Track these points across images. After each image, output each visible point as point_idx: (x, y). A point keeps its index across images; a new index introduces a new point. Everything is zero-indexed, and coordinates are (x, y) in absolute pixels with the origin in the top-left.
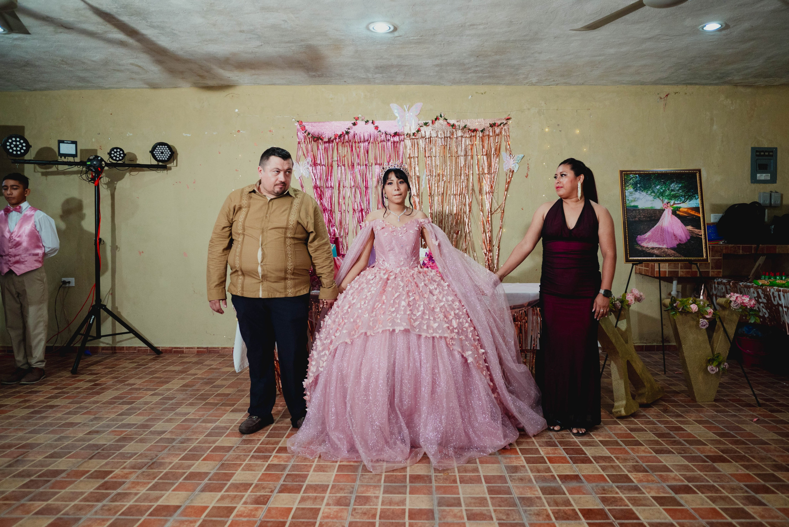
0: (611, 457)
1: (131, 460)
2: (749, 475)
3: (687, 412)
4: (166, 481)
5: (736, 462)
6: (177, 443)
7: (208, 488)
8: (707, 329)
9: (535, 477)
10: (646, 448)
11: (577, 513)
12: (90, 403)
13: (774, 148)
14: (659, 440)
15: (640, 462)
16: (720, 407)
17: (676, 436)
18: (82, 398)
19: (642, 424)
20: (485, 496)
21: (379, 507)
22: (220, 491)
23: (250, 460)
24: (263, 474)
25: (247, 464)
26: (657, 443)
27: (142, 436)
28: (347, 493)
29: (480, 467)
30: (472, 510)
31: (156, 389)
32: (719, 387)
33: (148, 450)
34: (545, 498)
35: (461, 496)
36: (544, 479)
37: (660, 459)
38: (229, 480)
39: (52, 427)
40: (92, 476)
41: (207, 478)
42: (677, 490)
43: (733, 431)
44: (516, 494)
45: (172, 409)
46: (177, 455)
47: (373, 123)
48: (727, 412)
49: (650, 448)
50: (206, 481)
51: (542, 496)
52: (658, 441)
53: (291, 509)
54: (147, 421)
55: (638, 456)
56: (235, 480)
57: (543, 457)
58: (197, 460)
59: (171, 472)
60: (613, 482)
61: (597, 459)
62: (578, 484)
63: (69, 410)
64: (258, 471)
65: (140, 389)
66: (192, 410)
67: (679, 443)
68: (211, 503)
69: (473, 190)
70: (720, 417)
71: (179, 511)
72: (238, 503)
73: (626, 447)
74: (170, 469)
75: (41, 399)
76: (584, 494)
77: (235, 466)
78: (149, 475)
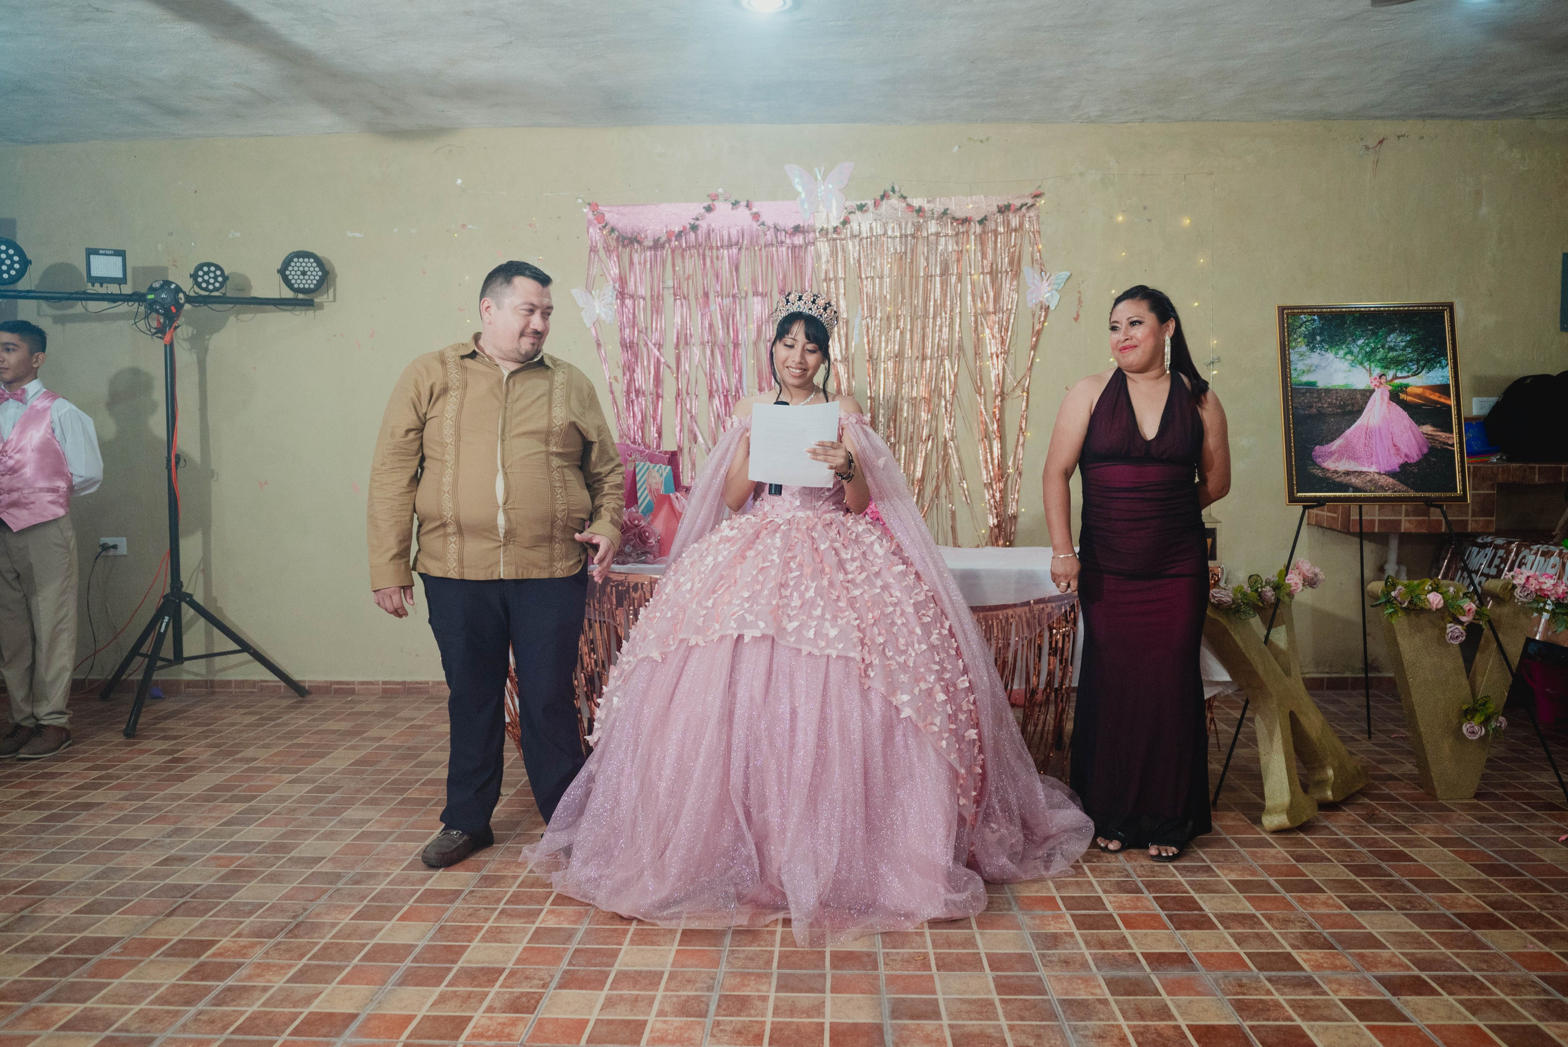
0: (1254, 916)
1: (252, 919)
2: (1550, 955)
3: (1417, 820)
4: (327, 963)
5: (1522, 928)
6: (346, 884)
7: (412, 979)
8: (1461, 645)
9: (1095, 958)
10: (1330, 897)
11: (1183, 1033)
12: (164, 799)
14: (1358, 879)
15: (1318, 926)
16: (1486, 810)
17: (1393, 872)
18: (148, 788)
19: (1321, 846)
20: (989, 997)
21: (769, 1019)
22: (438, 984)
23: (497, 919)
24: (525, 949)
25: (491, 927)
26: (1353, 886)
27: (273, 868)
28: (701, 989)
29: (978, 937)
30: (964, 1026)
31: (300, 770)
32: (1486, 767)
33: (286, 897)
34: (1116, 1001)
35: (940, 997)
36: (1114, 962)
37: (1360, 920)
38: (455, 962)
39: (89, 848)
40: (172, 953)
41: (411, 957)
42: (1397, 986)
43: (1516, 860)
44: (1055, 992)
45: (334, 812)
46: (347, 907)
47: (748, 206)
48: (1504, 820)
49: (1339, 897)
50: (408, 963)
51: (1111, 998)
52: (1355, 882)
53: (588, 1021)
54: (282, 836)
55: (1312, 915)
56: (469, 962)
57: (1111, 915)
58: (390, 920)
59: (337, 944)
60: (1260, 969)
61: (1227, 920)
62: (1186, 974)
63: (122, 814)
64: (515, 942)
65: (267, 769)
66: (374, 814)
67: (1403, 888)
68: (420, 1009)
69: (961, 347)
70: (1490, 832)
71: (354, 1026)
72: (476, 1010)
73: (1288, 896)
74: (333, 937)
75: (64, 790)
76: (1198, 993)
77: (467, 932)
78: (289, 950)
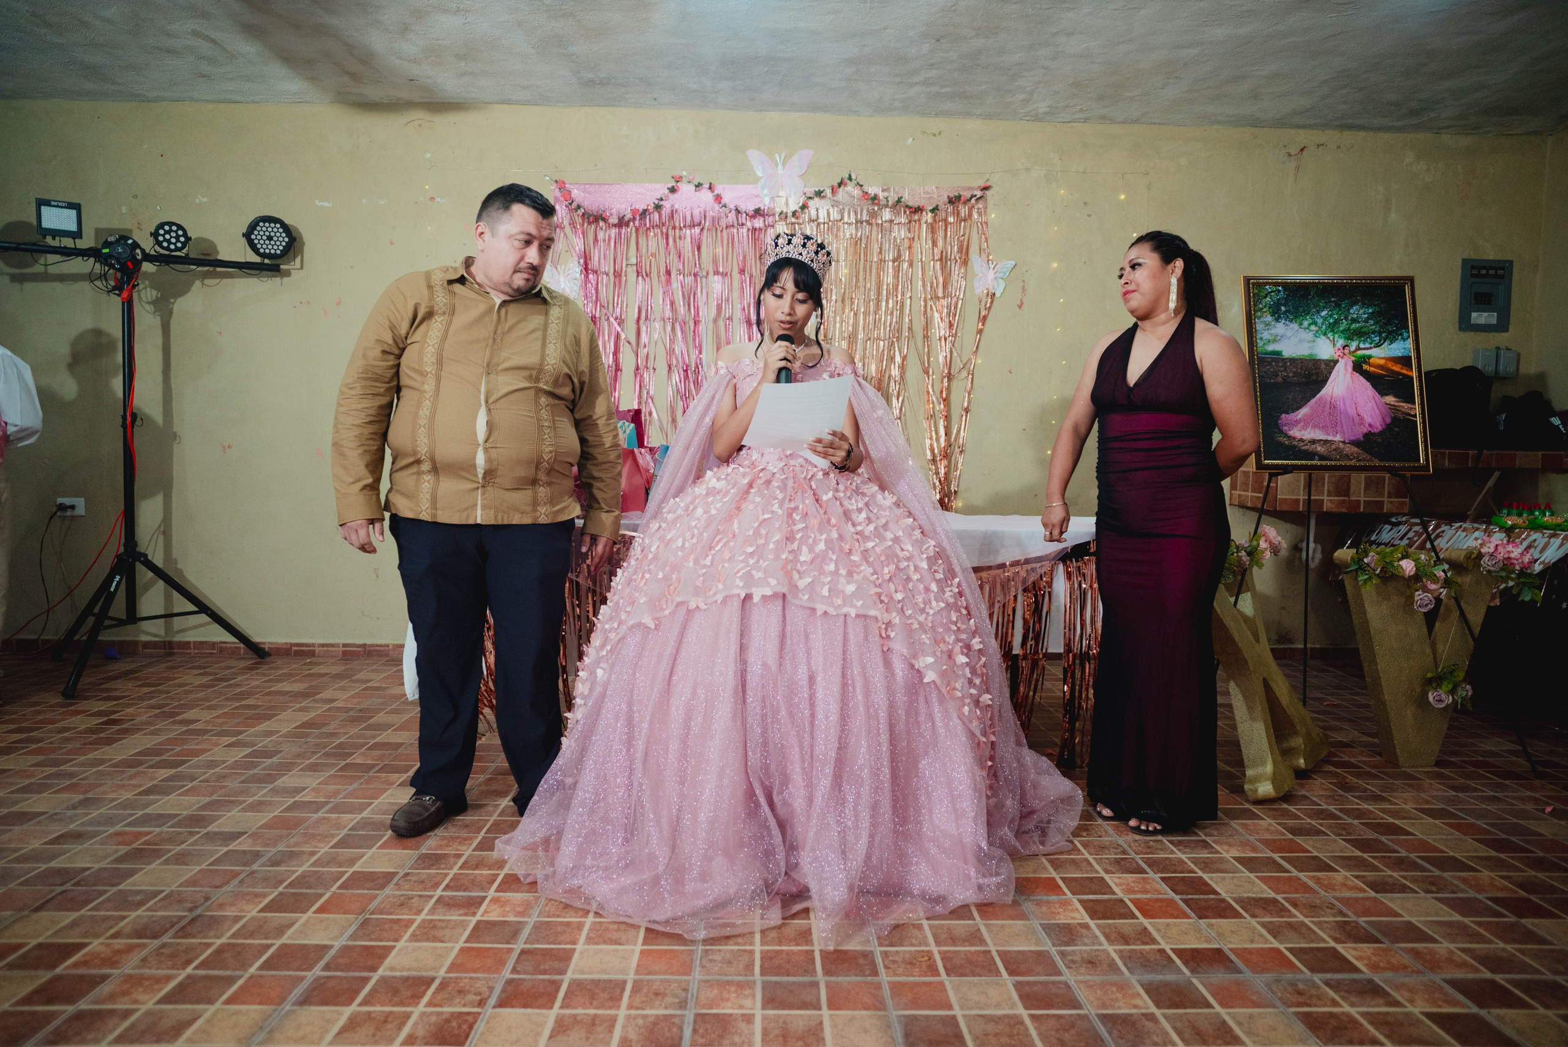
1: (139, 912)
3: (1391, 789)
12: (83, 764)
13: (1506, 261)
18: (69, 753)
23: (432, 911)
25: (424, 921)
27: (183, 846)
31: (241, 732)
40: (23, 962)
41: (322, 964)
45: (268, 779)
46: (257, 895)
58: (304, 911)
59: (233, 946)
60: (1311, 970)
63: (28, 782)
64: (450, 941)
65: (205, 732)
70: (1468, 802)
74: (232, 936)
77: (396, 927)
78: (172, 956)
